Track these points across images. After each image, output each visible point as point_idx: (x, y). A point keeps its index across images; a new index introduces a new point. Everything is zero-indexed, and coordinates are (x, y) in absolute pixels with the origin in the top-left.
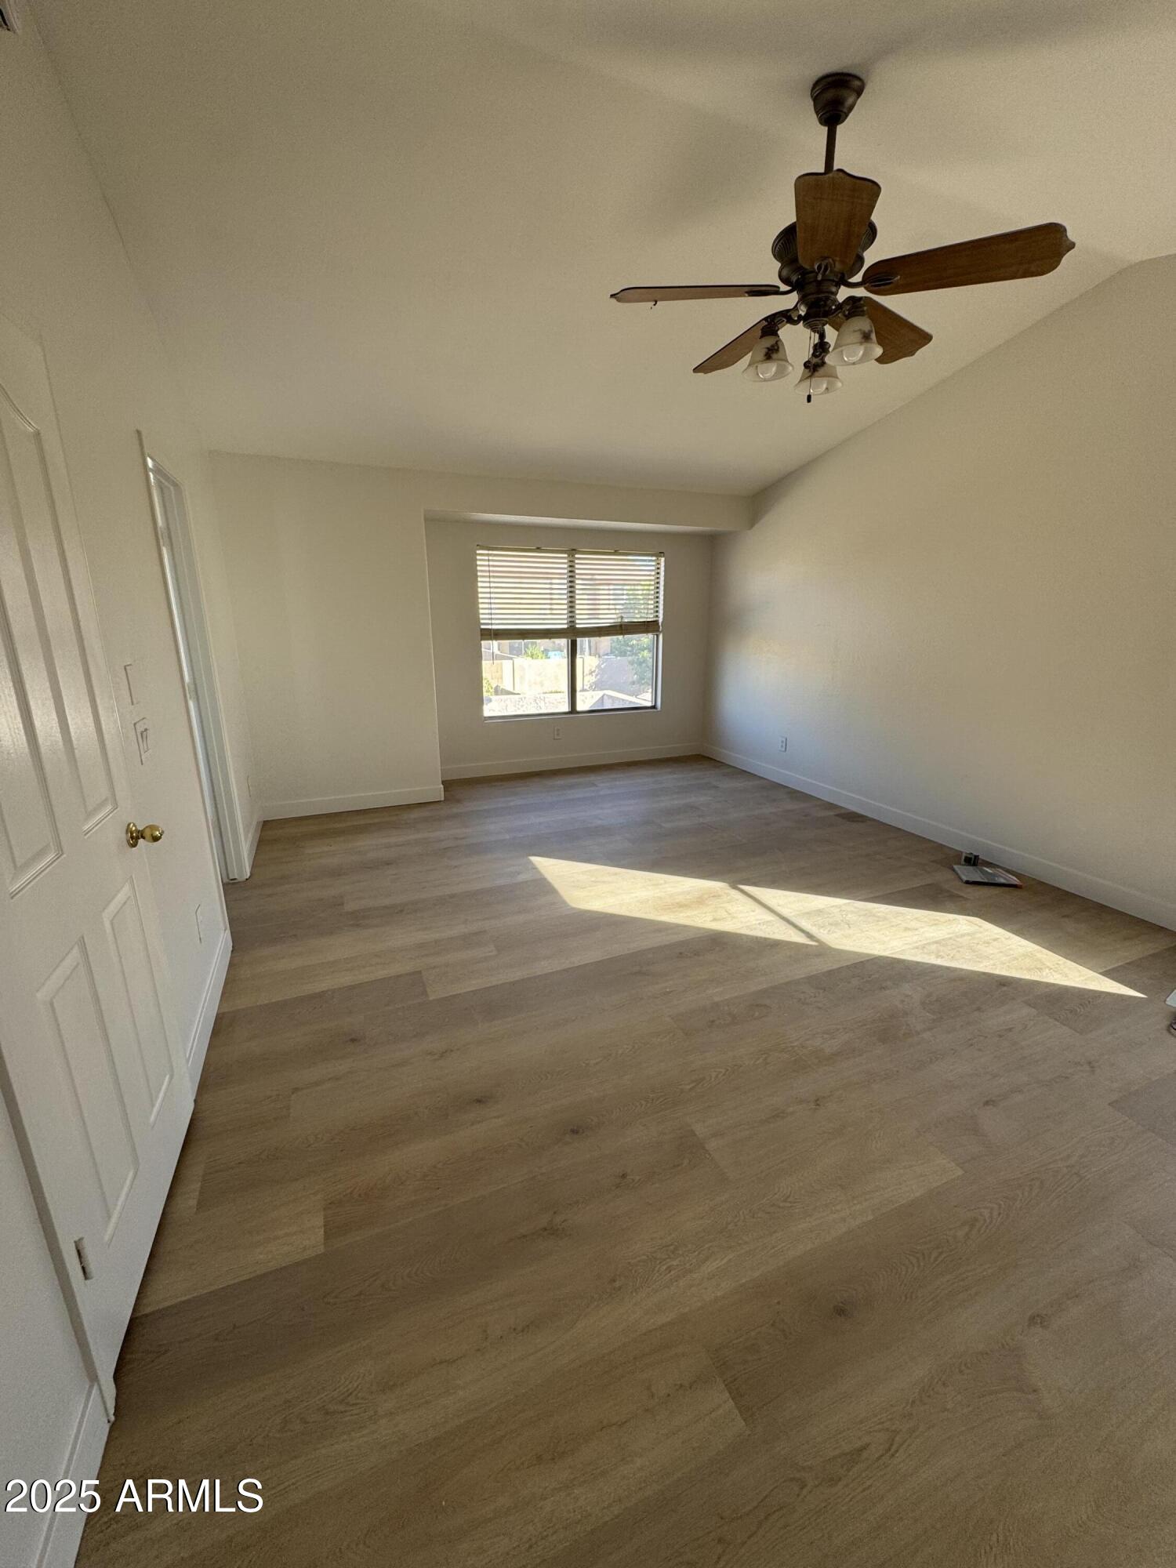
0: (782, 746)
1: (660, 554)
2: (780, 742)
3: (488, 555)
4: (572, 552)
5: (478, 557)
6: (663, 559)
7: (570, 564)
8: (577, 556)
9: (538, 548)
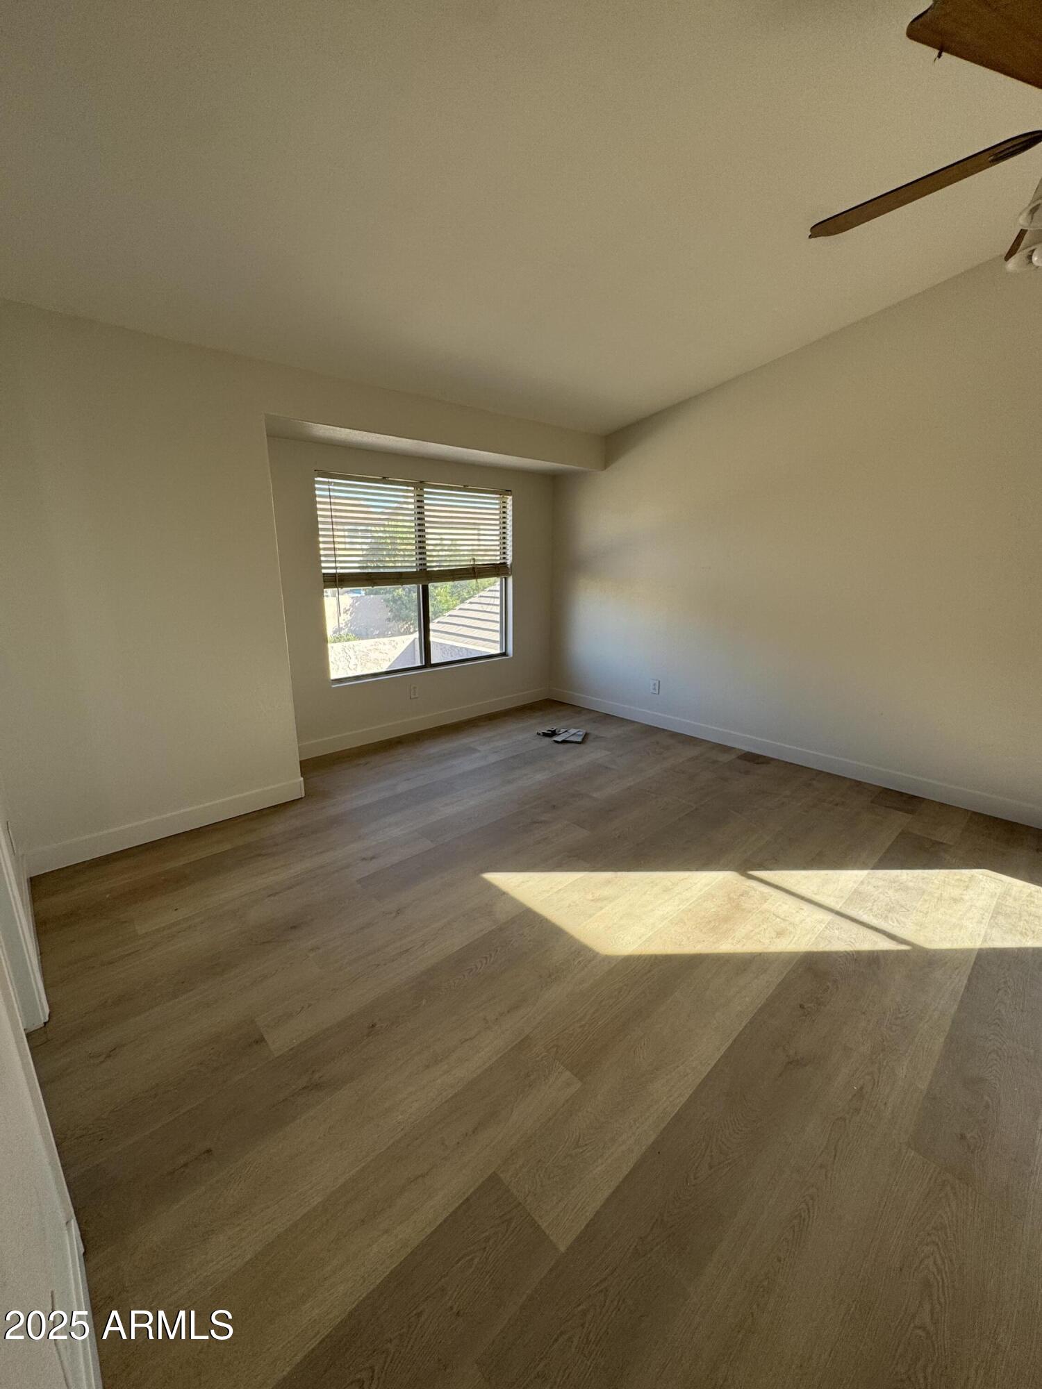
0: (654, 689)
1: (508, 492)
2: (652, 685)
3: (329, 483)
4: (420, 485)
5: (317, 486)
6: (510, 498)
7: (418, 498)
8: (425, 490)
9: (384, 478)
